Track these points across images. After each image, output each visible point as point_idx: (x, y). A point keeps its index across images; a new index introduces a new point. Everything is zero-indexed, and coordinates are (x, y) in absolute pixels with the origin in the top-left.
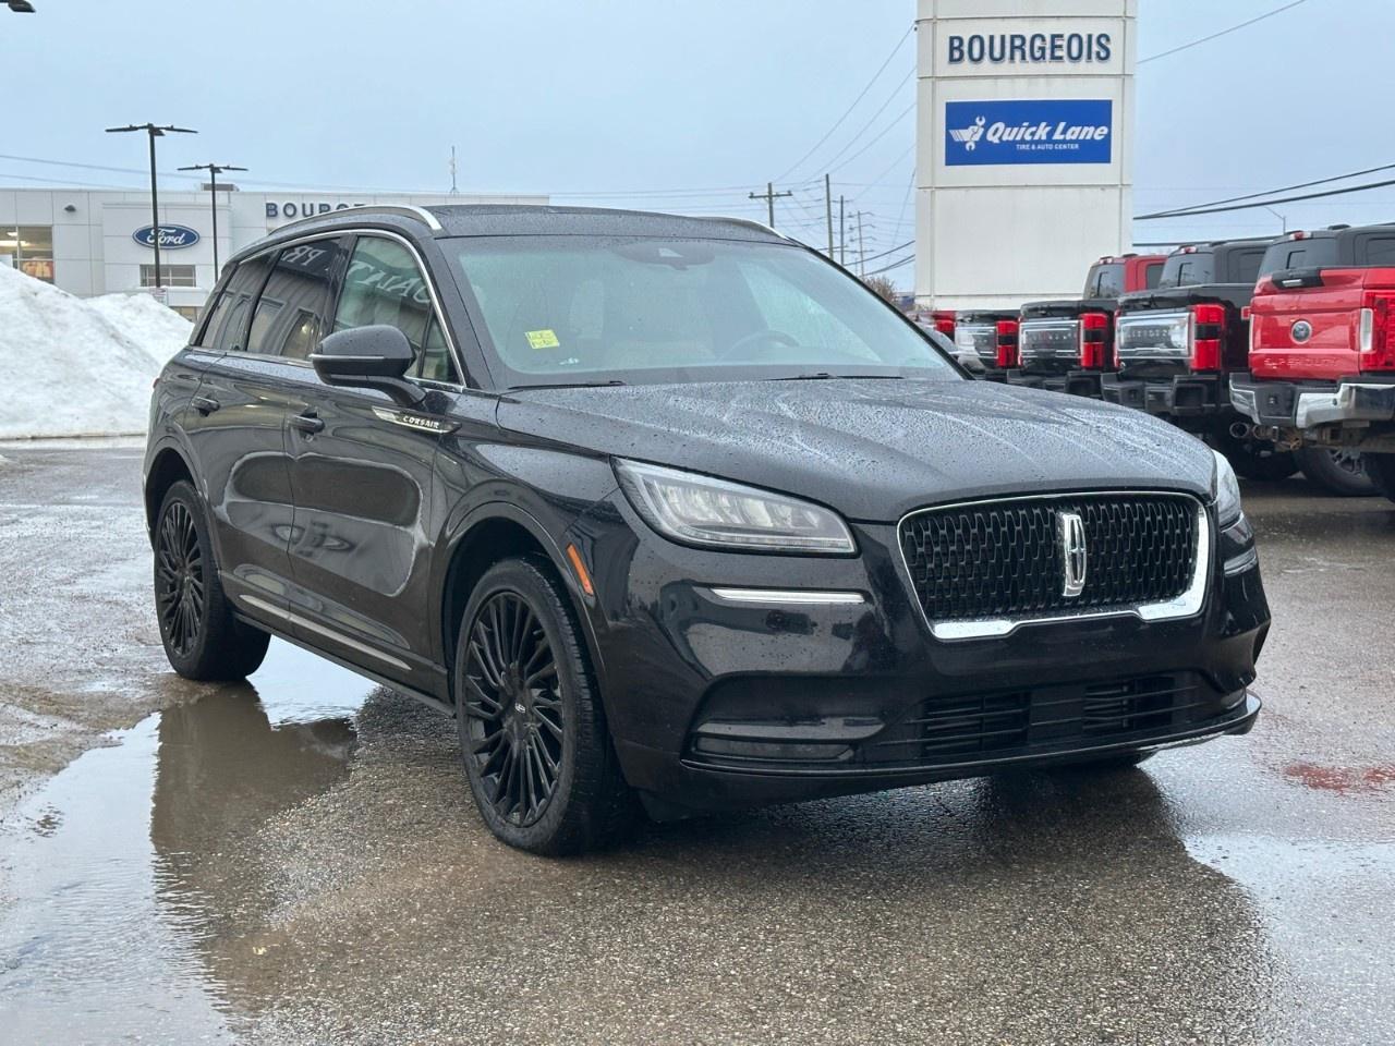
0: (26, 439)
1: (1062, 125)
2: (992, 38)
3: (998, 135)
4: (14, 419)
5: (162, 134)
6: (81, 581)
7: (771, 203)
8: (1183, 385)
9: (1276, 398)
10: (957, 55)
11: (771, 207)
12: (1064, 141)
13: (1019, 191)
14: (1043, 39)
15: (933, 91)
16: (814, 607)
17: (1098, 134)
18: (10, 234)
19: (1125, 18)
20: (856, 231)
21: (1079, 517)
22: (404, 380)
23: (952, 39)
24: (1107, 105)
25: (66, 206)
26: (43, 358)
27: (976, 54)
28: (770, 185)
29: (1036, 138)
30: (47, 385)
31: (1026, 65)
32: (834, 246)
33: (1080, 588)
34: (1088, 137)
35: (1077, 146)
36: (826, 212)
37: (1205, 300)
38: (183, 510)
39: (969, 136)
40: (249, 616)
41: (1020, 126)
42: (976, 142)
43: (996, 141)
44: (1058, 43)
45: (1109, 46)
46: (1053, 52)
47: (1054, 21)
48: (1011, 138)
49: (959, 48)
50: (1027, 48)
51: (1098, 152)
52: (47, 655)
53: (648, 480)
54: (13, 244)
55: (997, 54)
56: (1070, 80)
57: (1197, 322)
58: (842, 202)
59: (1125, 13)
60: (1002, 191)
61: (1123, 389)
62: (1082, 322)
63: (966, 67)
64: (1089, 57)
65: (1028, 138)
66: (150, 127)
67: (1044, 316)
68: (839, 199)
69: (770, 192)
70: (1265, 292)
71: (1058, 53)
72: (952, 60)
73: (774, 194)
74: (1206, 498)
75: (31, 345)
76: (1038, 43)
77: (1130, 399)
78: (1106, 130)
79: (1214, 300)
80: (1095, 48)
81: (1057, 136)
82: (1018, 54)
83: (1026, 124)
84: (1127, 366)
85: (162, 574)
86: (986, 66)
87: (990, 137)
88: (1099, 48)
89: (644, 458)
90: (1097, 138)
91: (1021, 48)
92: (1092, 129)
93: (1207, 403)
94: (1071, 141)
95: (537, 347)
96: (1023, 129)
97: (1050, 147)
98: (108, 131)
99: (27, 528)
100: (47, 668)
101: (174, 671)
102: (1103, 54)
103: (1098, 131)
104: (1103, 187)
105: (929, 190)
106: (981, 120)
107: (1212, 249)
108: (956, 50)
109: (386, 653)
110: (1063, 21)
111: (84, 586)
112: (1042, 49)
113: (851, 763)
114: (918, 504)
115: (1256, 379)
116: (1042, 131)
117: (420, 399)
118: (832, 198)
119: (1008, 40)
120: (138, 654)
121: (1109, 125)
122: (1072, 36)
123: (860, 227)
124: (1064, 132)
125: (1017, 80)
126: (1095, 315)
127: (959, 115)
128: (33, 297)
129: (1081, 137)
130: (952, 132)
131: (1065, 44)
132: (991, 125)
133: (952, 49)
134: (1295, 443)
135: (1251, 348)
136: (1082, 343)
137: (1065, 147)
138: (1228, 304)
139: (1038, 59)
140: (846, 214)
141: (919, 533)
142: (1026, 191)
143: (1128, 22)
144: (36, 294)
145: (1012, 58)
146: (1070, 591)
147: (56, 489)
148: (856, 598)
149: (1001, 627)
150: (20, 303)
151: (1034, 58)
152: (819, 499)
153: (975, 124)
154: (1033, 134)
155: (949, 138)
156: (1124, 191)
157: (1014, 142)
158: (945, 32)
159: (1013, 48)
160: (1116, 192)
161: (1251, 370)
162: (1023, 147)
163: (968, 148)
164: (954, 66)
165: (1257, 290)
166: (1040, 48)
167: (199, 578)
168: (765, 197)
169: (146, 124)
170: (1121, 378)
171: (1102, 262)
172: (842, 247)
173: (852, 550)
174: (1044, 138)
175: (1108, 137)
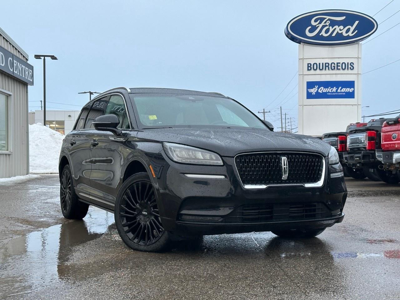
0: (49, 174)
1: (340, 88)
2: (320, 64)
3: (322, 90)
4: (46, 168)
5: (93, 94)
6: (48, 200)
7: (264, 114)
8: (364, 154)
9: (388, 156)
10: (309, 68)
11: (264, 116)
12: (341, 92)
13: (328, 106)
14: (334, 64)
15: (303, 78)
16: (211, 179)
17: (351, 90)
18: (53, 123)
19: (358, 58)
20: (290, 123)
21: (286, 158)
22: (116, 129)
23: (308, 64)
24: (354, 82)
25: (68, 115)
26: (55, 152)
27: (315, 68)
28: (264, 109)
29: (333, 91)
30: (56, 159)
31: (330, 71)
32: (283, 127)
33: (287, 177)
34: (348, 91)
35: (345, 94)
36: (281, 117)
37: (370, 130)
38: (67, 172)
39: (313, 91)
40: (83, 200)
41: (328, 88)
42: (315, 93)
43: (321, 92)
44: (339, 65)
45: (353, 66)
46: (337, 68)
47: (338, 59)
48: (325, 91)
49: (310, 66)
50: (330, 66)
51: (351, 95)
52: (32, 213)
53: (170, 147)
54: (54, 125)
55: (321, 68)
56: (342, 75)
57: (368, 136)
58: (285, 115)
59: (358, 56)
60: (323, 106)
61: (349, 156)
62: (339, 138)
63: (312, 72)
64: (348, 69)
65: (330, 91)
66: (90, 92)
67: (329, 137)
68: (285, 114)
69: (264, 111)
70: (385, 126)
71: (339, 68)
72: (308, 70)
73: (265, 112)
74: (327, 157)
75: (52, 148)
76: (333, 65)
77: (351, 159)
78: (353, 89)
79: (373, 130)
80: (350, 66)
81: (339, 91)
82: (327, 68)
83: (330, 87)
84: (350, 150)
85: (62, 191)
86: (318, 71)
87: (319, 91)
88: (351, 66)
89: (170, 141)
90: (350, 91)
91: (328, 66)
92: (349, 89)
93: (372, 159)
94: (343, 92)
95: (151, 119)
96: (329, 89)
97: (337, 94)
98: (79, 93)
99: (40, 190)
100: (31, 216)
101: (64, 217)
102: (352, 68)
103: (351, 89)
104: (352, 105)
105: (302, 106)
106: (317, 86)
107: (380, 120)
108: (309, 67)
109: (109, 202)
110: (340, 59)
111: (49, 201)
112: (334, 67)
113: (221, 222)
114: (240, 152)
115: (383, 151)
116: (334, 89)
117: (120, 133)
118: (282, 114)
119: (324, 64)
120: (57, 214)
121: (354, 88)
122: (343, 63)
123: (291, 122)
124: (341, 90)
125: (327, 75)
126: (342, 136)
127: (310, 85)
128: (53, 135)
129: (346, 91)
130: (308, 90)
131: (341, 65)
132: (320, 88)
133: (308, 67)
134: (393, 168)
135: (382, 142)
136: (339, 144)
137: (341, 94)
138: (377, 131)
139: (333, 69)
140: (286, 118)
141: (240, 160)
142: (330, 106)
143: (359, 59)
144: (54, 135)
145: (325, 69)
146: (284, 178)
147: (51, 182)
148: (223, 177)
149: (264, 187)
150: (50, 137)
151: (332, 69)
152: (214, 151)
153: (315, 87)
154: (332, 90)
155: (307, 91)
156: (359, 107)
157: (326, 92)
158: (306, 62)
159: (326, 66)
160: (356, 107)
161: (382, 149)
162: (329, 94)
163: (313, 94)
164: (309, 71)
165: (383, 126)
166: (333, 66)
167: (70, 190)
168: (262, 113)
169: (89, 91)
170: (349, 153)
171: (350, 125)
172: (285, 127)
173: (222, 164)
174: (335, 91)
175: (354, 91)
